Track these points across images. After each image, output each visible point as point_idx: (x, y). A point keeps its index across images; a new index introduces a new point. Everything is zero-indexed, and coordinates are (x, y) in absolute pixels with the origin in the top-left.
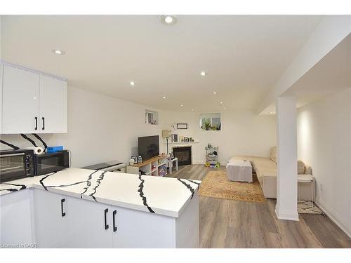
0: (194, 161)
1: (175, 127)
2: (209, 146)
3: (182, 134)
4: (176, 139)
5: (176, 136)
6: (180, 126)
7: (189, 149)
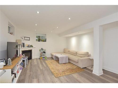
0: (33, 57)
1: (23, 38)
2: (42, 49)
3: (27, 43)
4: (24, 46)
5: (24, 44)
6: (26, 39)
7: (30, 51)
